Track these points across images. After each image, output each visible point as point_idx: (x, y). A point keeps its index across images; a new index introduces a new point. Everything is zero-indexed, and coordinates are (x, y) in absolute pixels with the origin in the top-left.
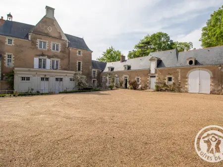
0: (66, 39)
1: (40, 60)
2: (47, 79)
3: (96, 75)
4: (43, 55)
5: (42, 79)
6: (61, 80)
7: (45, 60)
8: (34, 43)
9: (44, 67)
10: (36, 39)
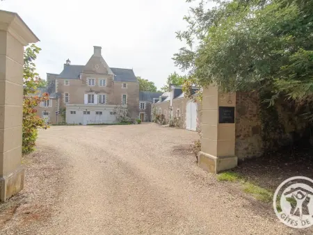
0: (112, 73)
1: (89, 96)
2: (89, 113)
3: (145, 108)
4: (91, 91)
5: (85, 113)
6: (101, 113)
7: (93, 96)
8: (84, 82)
9: (93, 102)
10: (85, 77)
